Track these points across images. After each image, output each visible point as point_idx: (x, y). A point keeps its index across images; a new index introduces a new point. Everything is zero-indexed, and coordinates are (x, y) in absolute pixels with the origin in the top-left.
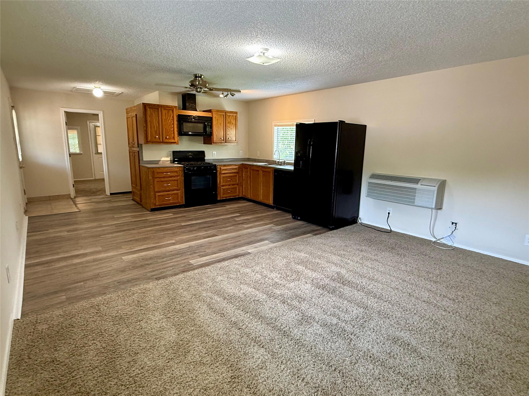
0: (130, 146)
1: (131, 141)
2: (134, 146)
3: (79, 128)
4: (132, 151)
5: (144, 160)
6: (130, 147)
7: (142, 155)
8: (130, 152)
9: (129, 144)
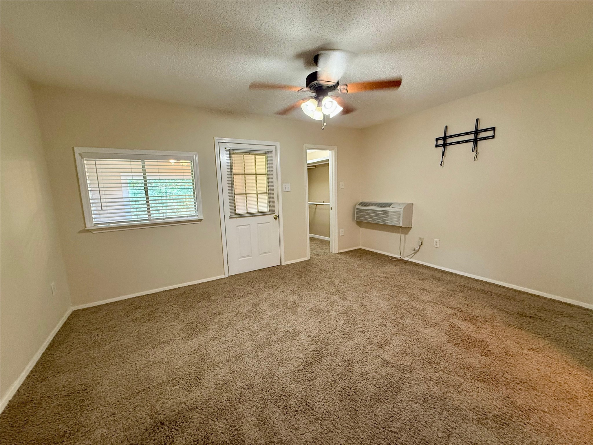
3: (195, 155)
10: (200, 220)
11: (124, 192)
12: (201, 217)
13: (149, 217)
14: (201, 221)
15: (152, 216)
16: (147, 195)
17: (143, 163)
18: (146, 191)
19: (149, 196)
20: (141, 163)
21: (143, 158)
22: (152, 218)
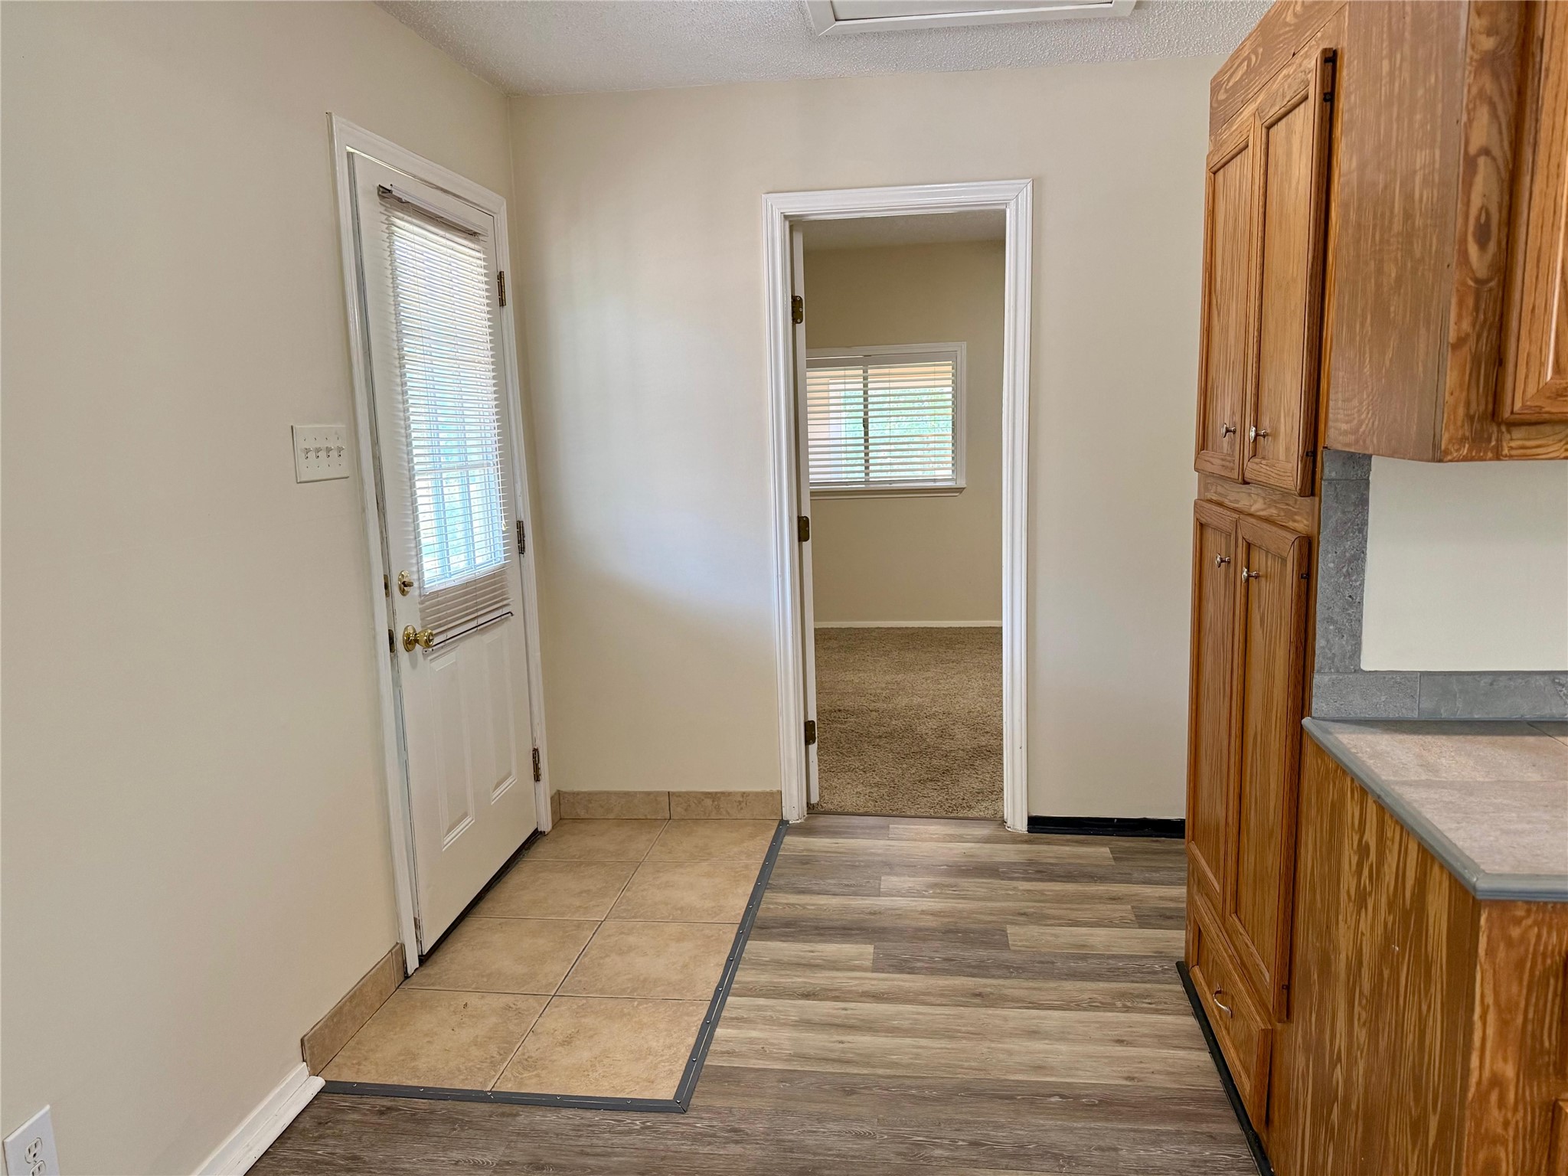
0: (1215, 465)
1: (1226, 412)
2: (1253, 469)
3: (962, 348)
4: (1226, 519)
5: (1370, 661)
6: (1207, 478)
7: (1354, 603)
8: (1201, 527)
9: (1203, 443)
10: (960, 490)
11: (833, 428)
12: (961, 483)
13: (867, 477)
14: (961, 492)
15: (871, 475)
16: (866, 433)
17: (865, 372)
18: (866, 426)
19: (870, 436)
20: (861, 372)
21: (866, 362)
22: (871, 480)
